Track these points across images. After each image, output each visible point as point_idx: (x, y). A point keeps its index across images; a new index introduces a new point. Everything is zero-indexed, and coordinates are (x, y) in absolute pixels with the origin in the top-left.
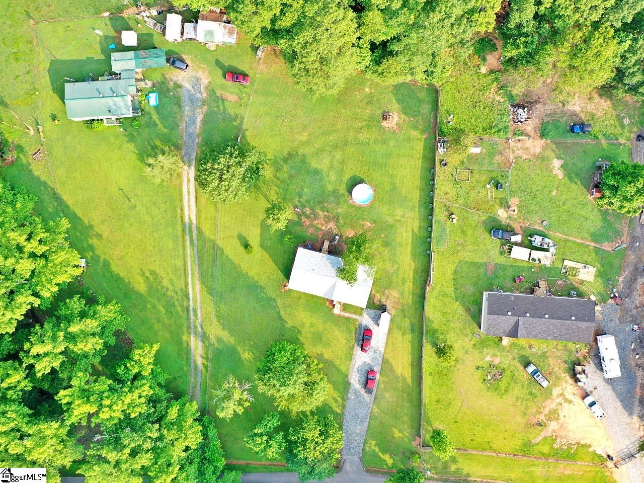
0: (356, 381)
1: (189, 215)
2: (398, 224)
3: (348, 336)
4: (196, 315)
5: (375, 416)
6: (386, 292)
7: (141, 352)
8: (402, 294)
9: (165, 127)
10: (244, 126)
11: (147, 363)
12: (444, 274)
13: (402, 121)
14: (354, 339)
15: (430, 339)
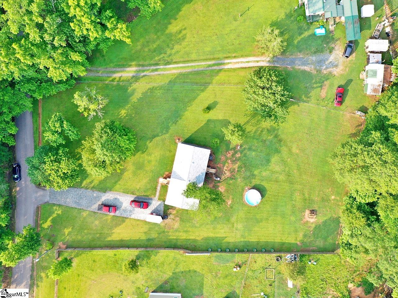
0: (107, 197)
1: (231, 63)
2: (230, 226)
3: (142, 190)
4: (153, 71)
5: (80, 213)
6: (178, 218)
7: (124, 29)
8: (177, 231)
9: (299, 42)
10: (302, 103)
11: (116, 34)
12: (193, 263)
13: (310, 225)
14: (140, 194)
15: (143, 253)
